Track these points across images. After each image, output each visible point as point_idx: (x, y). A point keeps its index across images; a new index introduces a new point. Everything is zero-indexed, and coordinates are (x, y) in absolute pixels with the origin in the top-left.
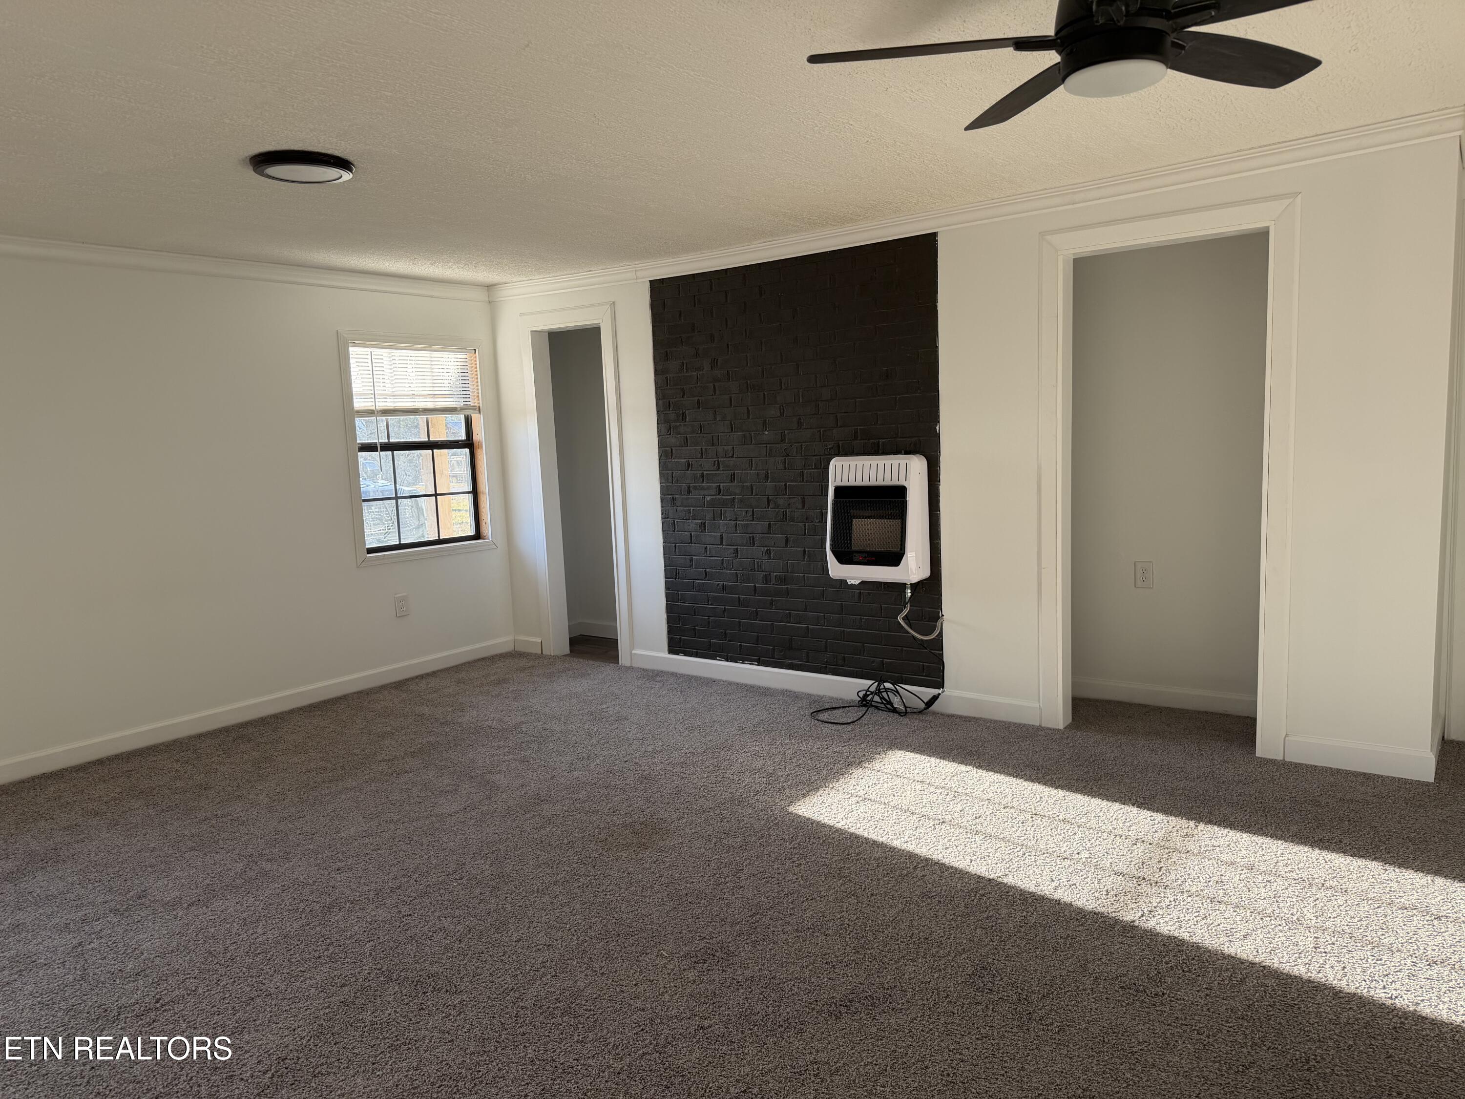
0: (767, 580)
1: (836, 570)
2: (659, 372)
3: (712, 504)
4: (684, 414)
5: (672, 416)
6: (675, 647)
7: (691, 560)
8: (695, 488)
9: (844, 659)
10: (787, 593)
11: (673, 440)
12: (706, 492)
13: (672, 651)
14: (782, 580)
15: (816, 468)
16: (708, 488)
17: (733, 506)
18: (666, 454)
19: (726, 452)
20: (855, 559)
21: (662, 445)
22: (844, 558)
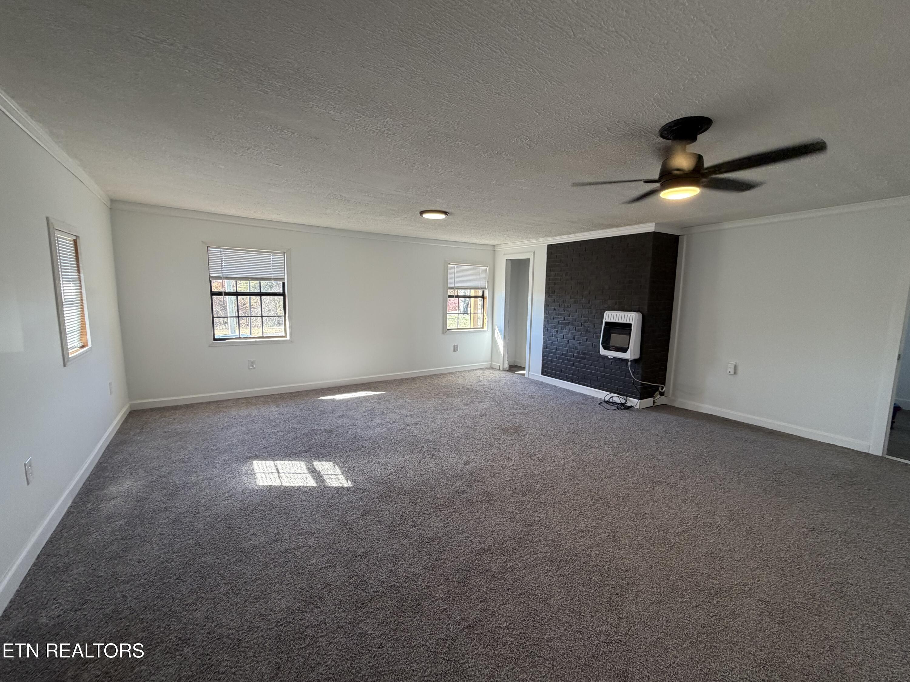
0: (578, 353)
1: (603, 352)
2: (547, 276)
3: (561, 324)
4: (554, 291)
5: (551, 292)
6: (544, 373)
7: (552, 343)
8: (556, 317)
9: (604, 384)
10: (585, 358)
11: (550, 300)
12: (560, 319)
13: (542, 374)
14: (584, 354)
15: (600, 314)
16: (561, 318)
17: (569, 325)
18: (547, 305)
19: (568, 306)
20: (610, 349)
21: (546, 301)
22: (606, 348)
